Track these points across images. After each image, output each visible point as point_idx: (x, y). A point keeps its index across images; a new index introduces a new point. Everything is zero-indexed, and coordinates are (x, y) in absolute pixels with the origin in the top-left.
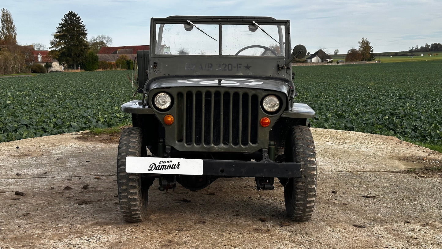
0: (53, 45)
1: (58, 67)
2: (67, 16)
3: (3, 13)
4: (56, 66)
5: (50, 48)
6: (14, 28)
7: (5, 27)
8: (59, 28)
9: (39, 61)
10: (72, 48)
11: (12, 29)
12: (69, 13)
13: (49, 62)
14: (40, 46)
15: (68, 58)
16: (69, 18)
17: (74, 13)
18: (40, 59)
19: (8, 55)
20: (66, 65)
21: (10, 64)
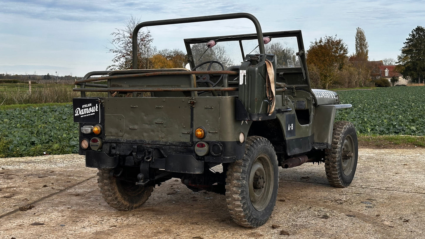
0: (400, 60)
1: (404, 81)
2: (415, 31)
3: (358, 31)
4: (402, 81)
5: (396, 63)
6: (366, 45)
7: (358, 45)
8: (406, 43)
9: (386, 75)
10: (418, 62)
11: (365, 46)
12: (417, 27)
13: (395, 76)
14: (392, 61)
15: (413, 72)
16: (416, 33)
17: (422, 27)
18: (387, 73)
19: (353, 70)
20: (410, 79)
21: (354, 79)
